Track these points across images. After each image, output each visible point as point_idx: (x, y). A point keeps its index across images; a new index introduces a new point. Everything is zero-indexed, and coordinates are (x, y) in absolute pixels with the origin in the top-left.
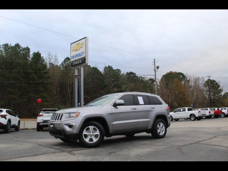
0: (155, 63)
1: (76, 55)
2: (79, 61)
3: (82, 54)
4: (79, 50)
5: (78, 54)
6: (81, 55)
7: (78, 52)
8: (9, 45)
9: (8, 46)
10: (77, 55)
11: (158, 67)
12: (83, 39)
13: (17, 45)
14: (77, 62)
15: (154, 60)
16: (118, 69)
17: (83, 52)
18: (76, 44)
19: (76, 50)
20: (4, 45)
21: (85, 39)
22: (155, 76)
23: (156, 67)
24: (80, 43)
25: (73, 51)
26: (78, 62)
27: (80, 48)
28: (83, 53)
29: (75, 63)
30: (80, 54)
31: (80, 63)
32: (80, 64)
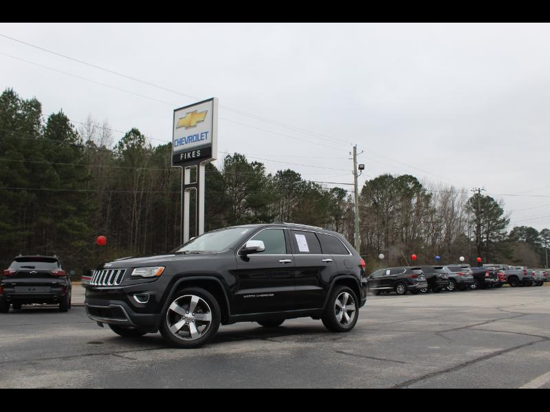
0: (355, 155)
1: (189, 137)
2: (196, 154)
3: (202, 136)
4: (195, 126)
5: (192, 137)
6: (199, 138)
7: (191, 132)
10: (190, 139)
12: (207, 103)
13: (10, 94)
14: (189, 155)
15: (355, 148)
16: (258, 162)
17: (206, 133)
19: (188, 127)
21: (211, 102)
22: (356, 186)
23: (358, 167)
24: (199, 111)
25: (179, 127)
26: (191, 155)
27: (199, 122)
28: (205, 135)
29: (184, 156)
30: (197, 136)
32: (197, 158)
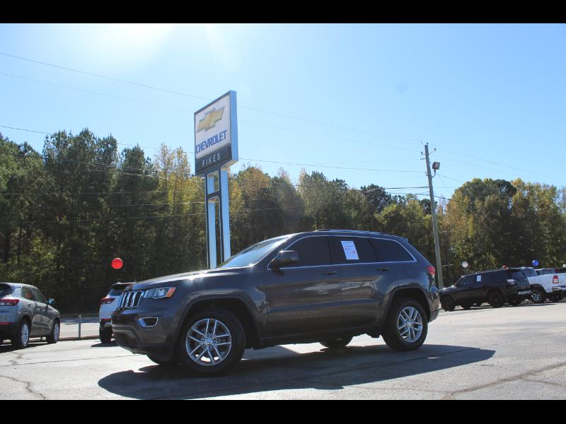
0: (427, 154)
1: (209, 140)
2: (216, 157)
3: (221, 137)
4: (214, 126)
5: (212, 139)
6: (219, 139)
7: (211, 133)
8: (68, 135)
9: (66, 137)
10: (210, 142)
11: (436, 166)
12: (223, 99)
13: (86, 134)
14: (210, 160)
15: (426, 147)
16: (339, 179)
17: (225, 132)
18: (206, 114)
20: (55, 135)
21: (228, 97)
22: (431, 188)
23: (431, 167)
24: (217, 109)
25: (200, 130)
26: (212, 160)
27: (217, 121)
28: (223, 134)
29: (205, 162)
30: (216, 137)
31: (220, 161)
32: (218, 162)
